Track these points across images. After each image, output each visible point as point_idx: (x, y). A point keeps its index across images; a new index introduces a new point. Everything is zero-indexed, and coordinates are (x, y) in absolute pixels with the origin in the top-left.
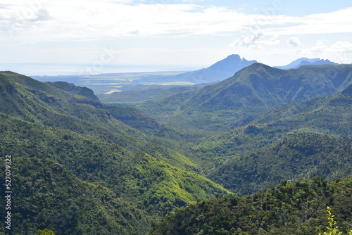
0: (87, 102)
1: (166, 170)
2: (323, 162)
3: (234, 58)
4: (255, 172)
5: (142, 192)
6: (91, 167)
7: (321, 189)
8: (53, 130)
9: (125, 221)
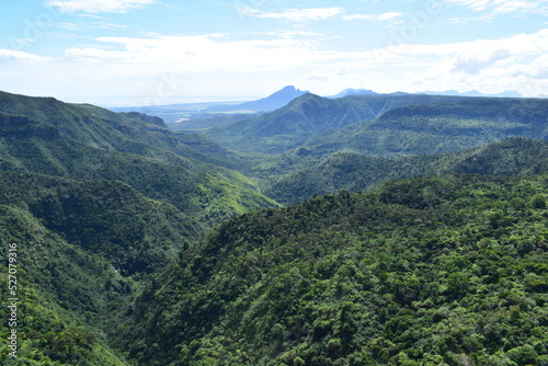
0: (157, 130)
1: (225, 188)
2: (360, 178)
3: (290, 89)
4: (303, 188)
5: (204, 207)
6: (158, 187)
7: (345, 201)
8: (124, 155)
9: (187, 232)
